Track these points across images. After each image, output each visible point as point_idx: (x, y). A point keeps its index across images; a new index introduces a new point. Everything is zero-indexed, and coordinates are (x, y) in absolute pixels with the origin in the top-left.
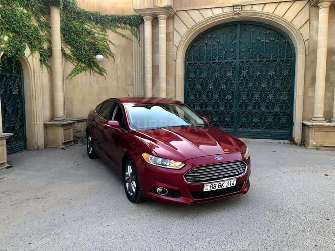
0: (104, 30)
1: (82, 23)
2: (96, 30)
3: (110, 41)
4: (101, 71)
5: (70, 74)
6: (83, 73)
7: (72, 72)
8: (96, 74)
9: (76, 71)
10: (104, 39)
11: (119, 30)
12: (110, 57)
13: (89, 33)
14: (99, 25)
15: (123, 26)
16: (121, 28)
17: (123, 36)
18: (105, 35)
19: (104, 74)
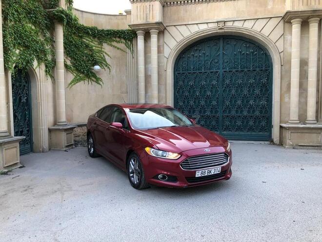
0: (101, 43)
1: (81, 37)
2: (94, 44)
3: (106, 53)
4: (98, 80)
5: (71, 84)
6: (82, 82)
7: (72, 82)
8: (93, 83)
9: (76, 81)
10: (100, 52)
11: (114, 44)
12: (106, 68)
13: (87, 46)
14: (96, 39)
15: (118, 39)
16: (116, 41)
17: (118, 49)
18: (102, 48)
19: (101, 83)
